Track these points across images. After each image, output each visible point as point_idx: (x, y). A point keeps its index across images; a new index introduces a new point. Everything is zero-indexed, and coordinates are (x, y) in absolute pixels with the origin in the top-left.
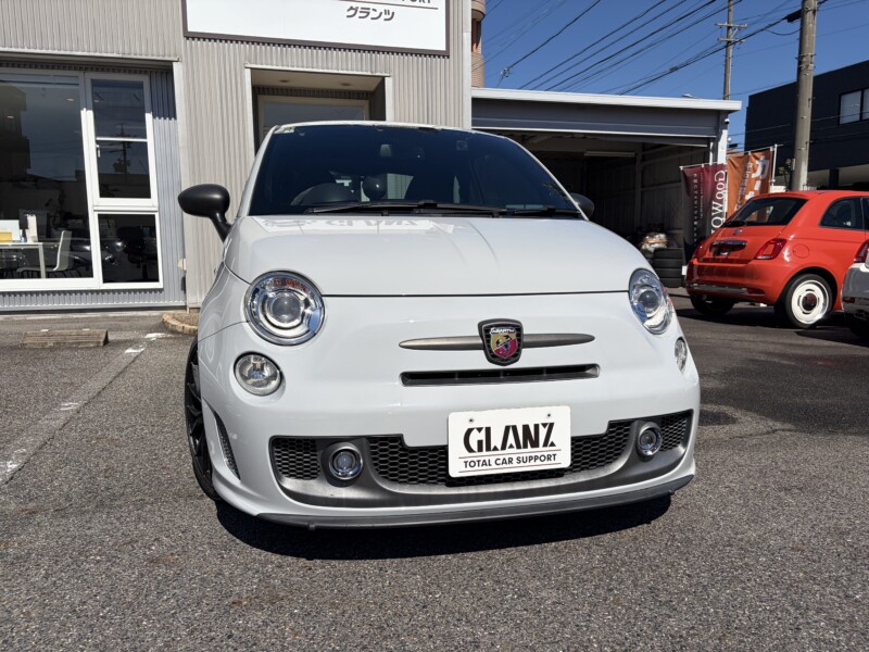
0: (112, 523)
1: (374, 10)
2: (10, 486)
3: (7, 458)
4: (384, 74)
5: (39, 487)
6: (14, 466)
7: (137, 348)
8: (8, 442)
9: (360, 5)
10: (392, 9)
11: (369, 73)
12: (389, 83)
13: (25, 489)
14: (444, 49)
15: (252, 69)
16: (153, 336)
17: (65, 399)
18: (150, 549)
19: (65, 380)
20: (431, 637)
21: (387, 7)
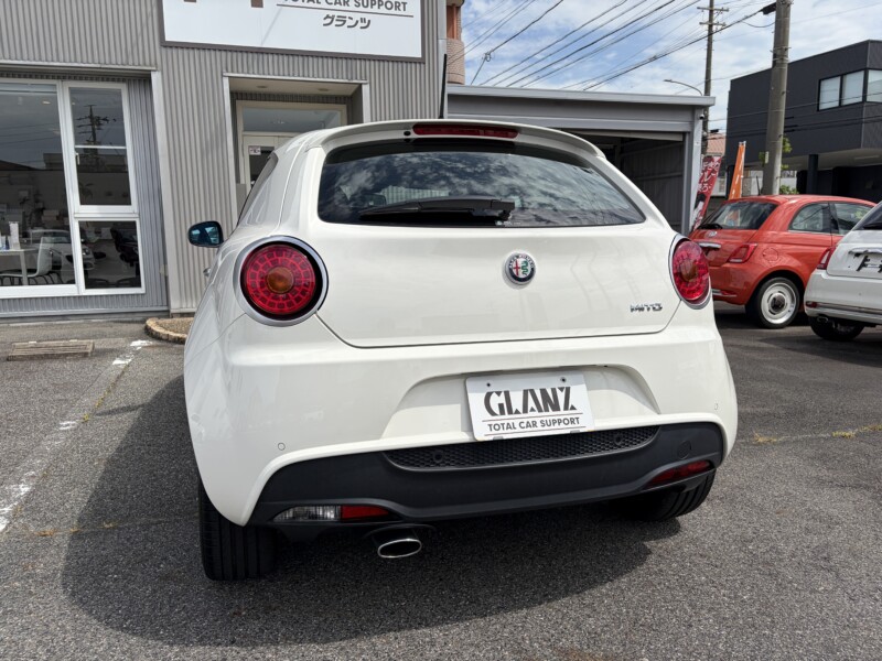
0: (123, 544)
1: (351, 18)
2: (26, 510)
3: (18, 482)
4: (361, 82)
5: (54, 510)
6: (27, 489)
7: (125, 358)
8: (16, 464)
9: (337, 14)
10: (368, 17)
11: (345, 81)
12: (366, 90)
13: (39, 512)
15: (230, 77)
16: (138, 344)
17: (63, 417)
18: (159, 568)
19: (58, 396)
20: (396, 638)
21: (363, 16)
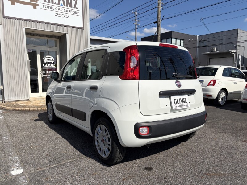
0: (69, 168)
1: (63, 15)
2: (24, 164)
3: (11, 156)
4: (66, 33)
5: (34, 162)
6: (17, 158)
8: (3, 151)
9: (59, 13)
10: (68, 15)
11: (62, 32)
12: (67, 35)
13: (30, 164)
14: (82, 27)
15: (25, 28)
17: (1, 135)
18: (88, 172)
21: (67, 14)
